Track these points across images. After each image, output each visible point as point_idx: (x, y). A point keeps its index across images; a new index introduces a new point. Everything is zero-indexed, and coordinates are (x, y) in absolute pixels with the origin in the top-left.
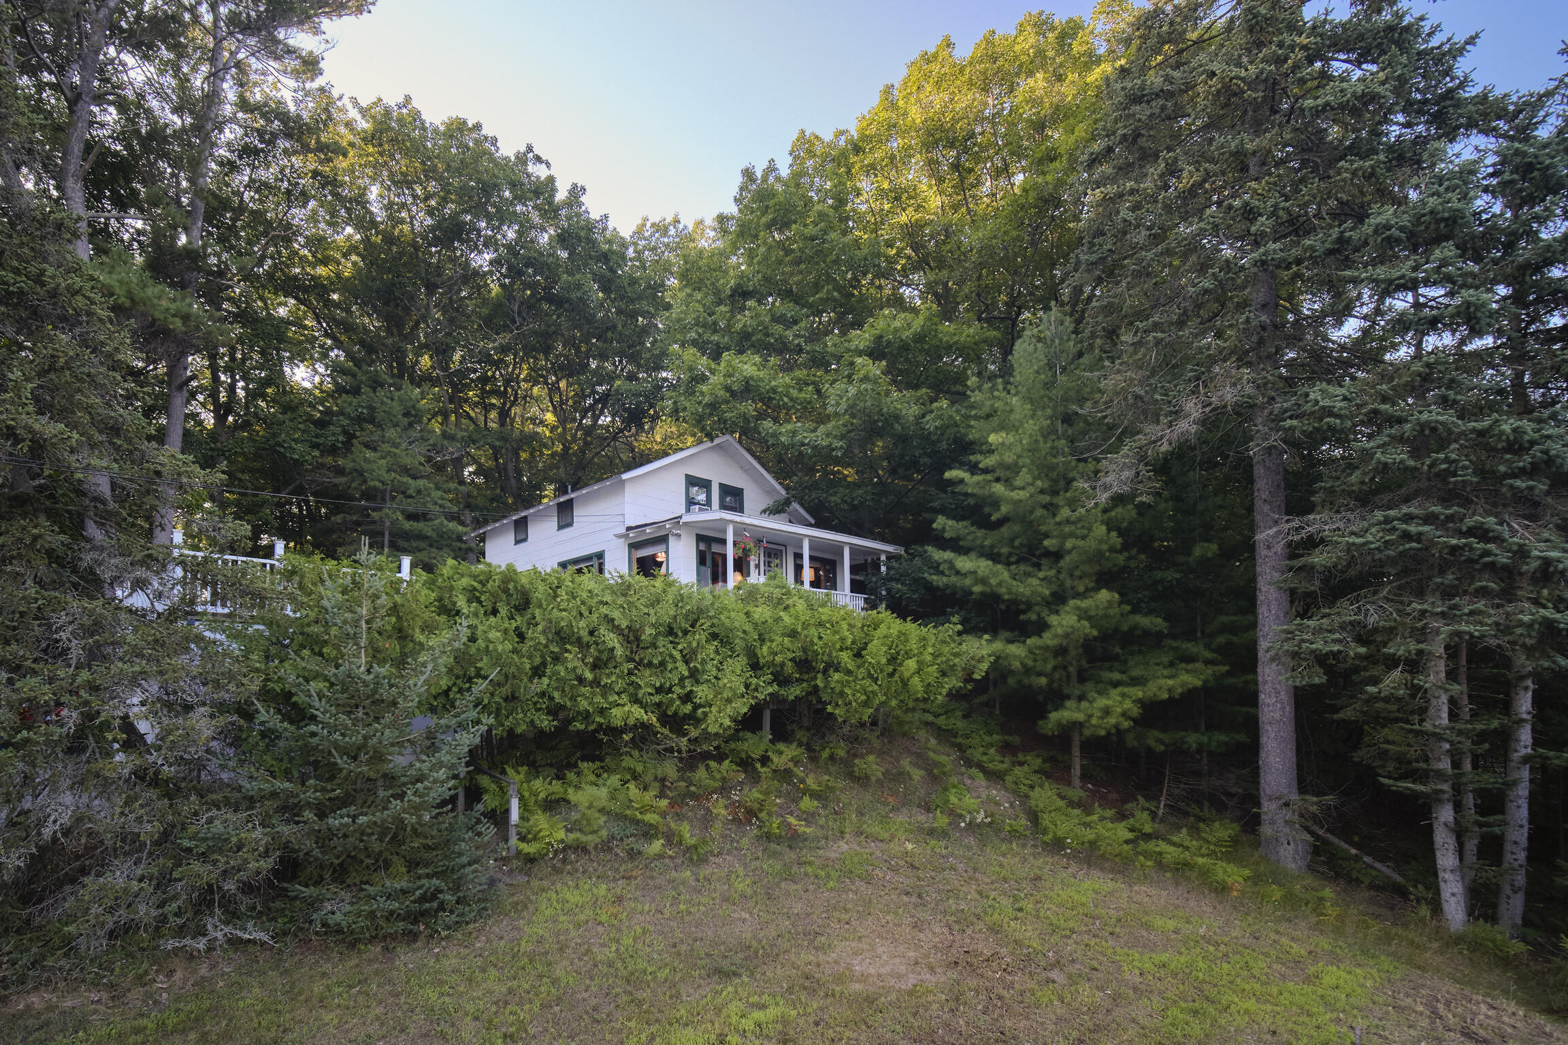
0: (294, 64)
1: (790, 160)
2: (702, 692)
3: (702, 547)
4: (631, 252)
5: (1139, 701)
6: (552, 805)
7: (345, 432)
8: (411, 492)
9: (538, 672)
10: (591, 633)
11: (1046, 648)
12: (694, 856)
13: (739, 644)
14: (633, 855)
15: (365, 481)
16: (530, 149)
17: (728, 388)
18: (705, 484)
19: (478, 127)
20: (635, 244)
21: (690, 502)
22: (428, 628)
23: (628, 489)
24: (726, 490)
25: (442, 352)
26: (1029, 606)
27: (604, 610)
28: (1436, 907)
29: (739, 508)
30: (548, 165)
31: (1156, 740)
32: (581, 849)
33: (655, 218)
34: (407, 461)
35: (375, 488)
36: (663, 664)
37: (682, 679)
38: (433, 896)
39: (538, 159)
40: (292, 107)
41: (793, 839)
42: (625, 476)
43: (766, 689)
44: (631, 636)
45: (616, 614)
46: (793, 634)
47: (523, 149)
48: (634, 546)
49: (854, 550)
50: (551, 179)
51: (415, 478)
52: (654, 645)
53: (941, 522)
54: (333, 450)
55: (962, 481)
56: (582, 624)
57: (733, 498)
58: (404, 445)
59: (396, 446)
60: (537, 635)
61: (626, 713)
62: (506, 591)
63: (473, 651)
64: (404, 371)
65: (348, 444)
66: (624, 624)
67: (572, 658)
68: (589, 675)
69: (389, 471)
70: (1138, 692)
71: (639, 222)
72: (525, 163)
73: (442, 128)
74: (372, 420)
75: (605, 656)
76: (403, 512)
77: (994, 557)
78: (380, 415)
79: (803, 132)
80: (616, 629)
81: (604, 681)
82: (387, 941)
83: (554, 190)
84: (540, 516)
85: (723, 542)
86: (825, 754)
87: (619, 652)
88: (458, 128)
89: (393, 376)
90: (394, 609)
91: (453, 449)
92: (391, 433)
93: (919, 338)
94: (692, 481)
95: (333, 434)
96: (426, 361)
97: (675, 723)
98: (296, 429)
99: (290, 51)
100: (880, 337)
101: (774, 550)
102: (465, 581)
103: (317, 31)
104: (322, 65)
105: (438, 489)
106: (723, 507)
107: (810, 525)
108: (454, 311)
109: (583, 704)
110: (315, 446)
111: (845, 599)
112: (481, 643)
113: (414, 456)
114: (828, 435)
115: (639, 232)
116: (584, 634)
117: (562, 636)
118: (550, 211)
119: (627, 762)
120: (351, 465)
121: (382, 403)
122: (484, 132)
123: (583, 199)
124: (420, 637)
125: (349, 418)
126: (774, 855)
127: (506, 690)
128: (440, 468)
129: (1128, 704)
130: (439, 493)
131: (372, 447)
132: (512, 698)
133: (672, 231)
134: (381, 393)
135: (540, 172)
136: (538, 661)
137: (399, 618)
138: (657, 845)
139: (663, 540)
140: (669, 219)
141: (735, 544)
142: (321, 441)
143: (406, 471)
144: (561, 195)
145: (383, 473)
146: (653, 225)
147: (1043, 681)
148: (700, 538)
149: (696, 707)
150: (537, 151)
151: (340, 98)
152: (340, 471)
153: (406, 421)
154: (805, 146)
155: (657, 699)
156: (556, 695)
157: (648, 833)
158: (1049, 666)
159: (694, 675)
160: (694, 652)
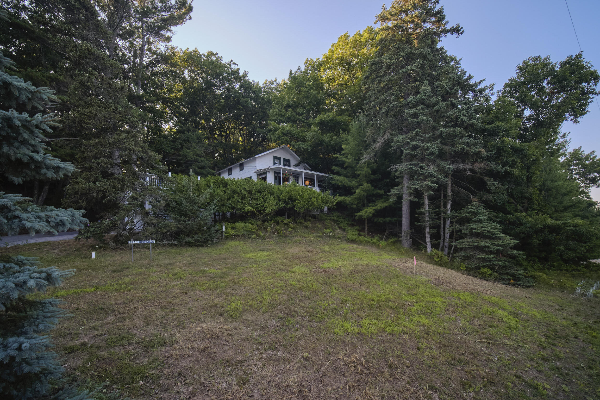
0: (164, 39)
1: (304, 67)
2: (266, 205)
3: (276, 175)
4: (263, 89)
5: (375, 209)
6: (233, 228)
7: (180, 144)
8: (199, 161)
9: (229, 199)
10: (241, 191)
11: (355, 198)
12: (263, 238)
13: (275, 195)
14: (249, 238)
15: (187, 158)
16: (232, 60)
17: (283, 133)
18: (279, 159)
19: (217, 54)
20: (264, 88)
21: (275, 164)
22: (205, 190)
23: (257, 160)
24: (285, 160)
25: (208, 120)
26: (353, 188)
27: (244, 186)
28: (426, 250)
29: (289, 165)
30: (237, 65)
31: (381, 220)
32: (238, 236)
33: (269, 80)
34: (198, 152)
35: (190, 160)
36: (257, 199)
37: (262, 202)
38: (206, 238)
39: (234, 63)
40: (164, 52)
41: (286, 236)
42: (256, 156)
43: (281, 205)
44: (250, 192)
45: (246, 187)
46: (288, 193)
47: (230, 61)
48: (259, 175)
49: (305, 173)
50: (238, 69)
51: (200, 157)
52: (255, 194)
53: (334, 168)
54: (177, 149)
55: (337, 157)
56: (238, 189)
57: (287, 162)
58: (197, 148)
59: (195, 148)
60: (228, 191)
61: (248, 208)
62: (222, 182)
63: (214, 194)
64: (197, 126)
65: (182, 148)
66: (248, 189)
67: (236, 196)
68: (240, 200)
69: (193, 155)
70: (374, 208)
71: (265, 81)
72: (230, 65)
73: (206, 55)
74: (188, 141)
75: (244, 196)
76: (198, 166)
77: (346, 176)
78: (190, 139)
79: (308, 59)
80: (246, 190)
81: (244, 202)
82: (198, 246)
83: (239, 73)
84: (235, 167)
85: (280, 173)
86: (298, 221)
87: (247, 195)
88: (211, 54)
89: (193, 128)
90: (197, 185)
91: (211, 149)
92: (193, 145)
93: (332, 120)
94: (275, 158)
95: (177, 145)
96: (203, 122)
97: (260, 212)
98: (167, 144)
99: (163, 36)
100: (321, 120)
101: (297, 176)
102: (213, 181)
103: (170, 31)
104: (172, 39)
105: (207, 160)
106: (284, 165)
107: (309, 170)
108: (211, 108)
109: (239, 207)
110: (172, 148)
111: (316, 189)
112: (216, 193)
113: (200, 151)
114: (307, 145)
115: (265, 84)
116: (239, 191)
117: (234, 192)
118: (238, 78)
119: (250, 221)
120: (183, 154)
121: (191, 136)
122: (218, 55)
123: (248, 75)
124: (203, 191)
125: (181, 140)
126: (281, 239)
127: (222, 203)
128: (208, 154)
129: (371, 210)
130: (208, 161)
131: (188, 148)
132: (223, 205)
133: (275, 83)
134: (190, 133)
135: (234, 67)
136: (229, 197)
137: (198, 187)
138: (254, 236)
139: (266, 173)
140: (274, 80)
141: (283, 174)
142: (174, 147)
143: (198, 155)
144: (241, 73)
145: (192, 156)
146: (269, 82)
147: (355, 206)
148: (275, 173)
149: (265, 208)
150: (234, 61)
151: (177, 48)
152: (179, 155)
153: (197, 141)
154: (308, 63)
155: (256, 206)
156: (233, 204)
157: (253, 233)
158: (356, 203)
159: (265, 201)
160: (264, 196)
